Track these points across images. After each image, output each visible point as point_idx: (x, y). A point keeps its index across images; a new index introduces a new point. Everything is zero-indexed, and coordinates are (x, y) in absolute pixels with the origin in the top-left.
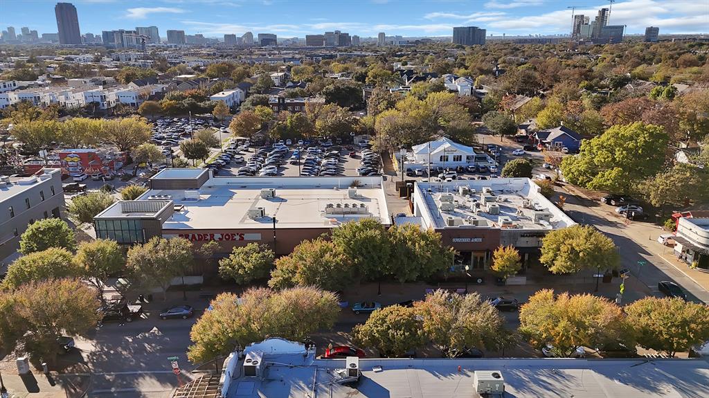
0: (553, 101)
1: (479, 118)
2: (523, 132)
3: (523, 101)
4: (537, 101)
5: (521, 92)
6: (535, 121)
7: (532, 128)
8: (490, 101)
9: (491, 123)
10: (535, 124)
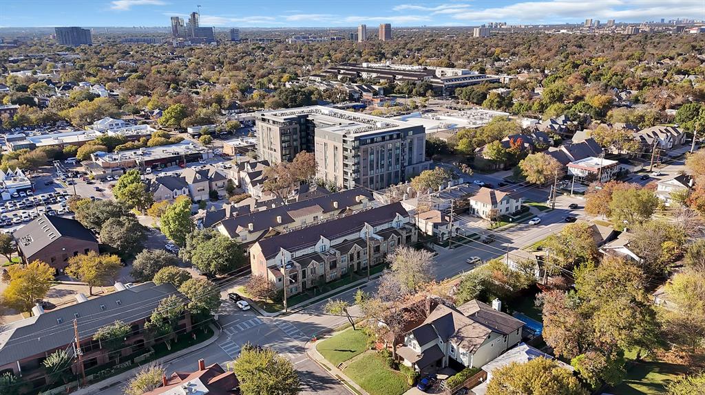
0: (154, 97)
1: (120, 109)
2: (143, 113)
3: (140, 98)
4: (146, 98)
5: (138, 93)
6: (147, 107)
7: (146, 110)
8: (123, 99)
9: (127, 110)
10: (148, 108)
